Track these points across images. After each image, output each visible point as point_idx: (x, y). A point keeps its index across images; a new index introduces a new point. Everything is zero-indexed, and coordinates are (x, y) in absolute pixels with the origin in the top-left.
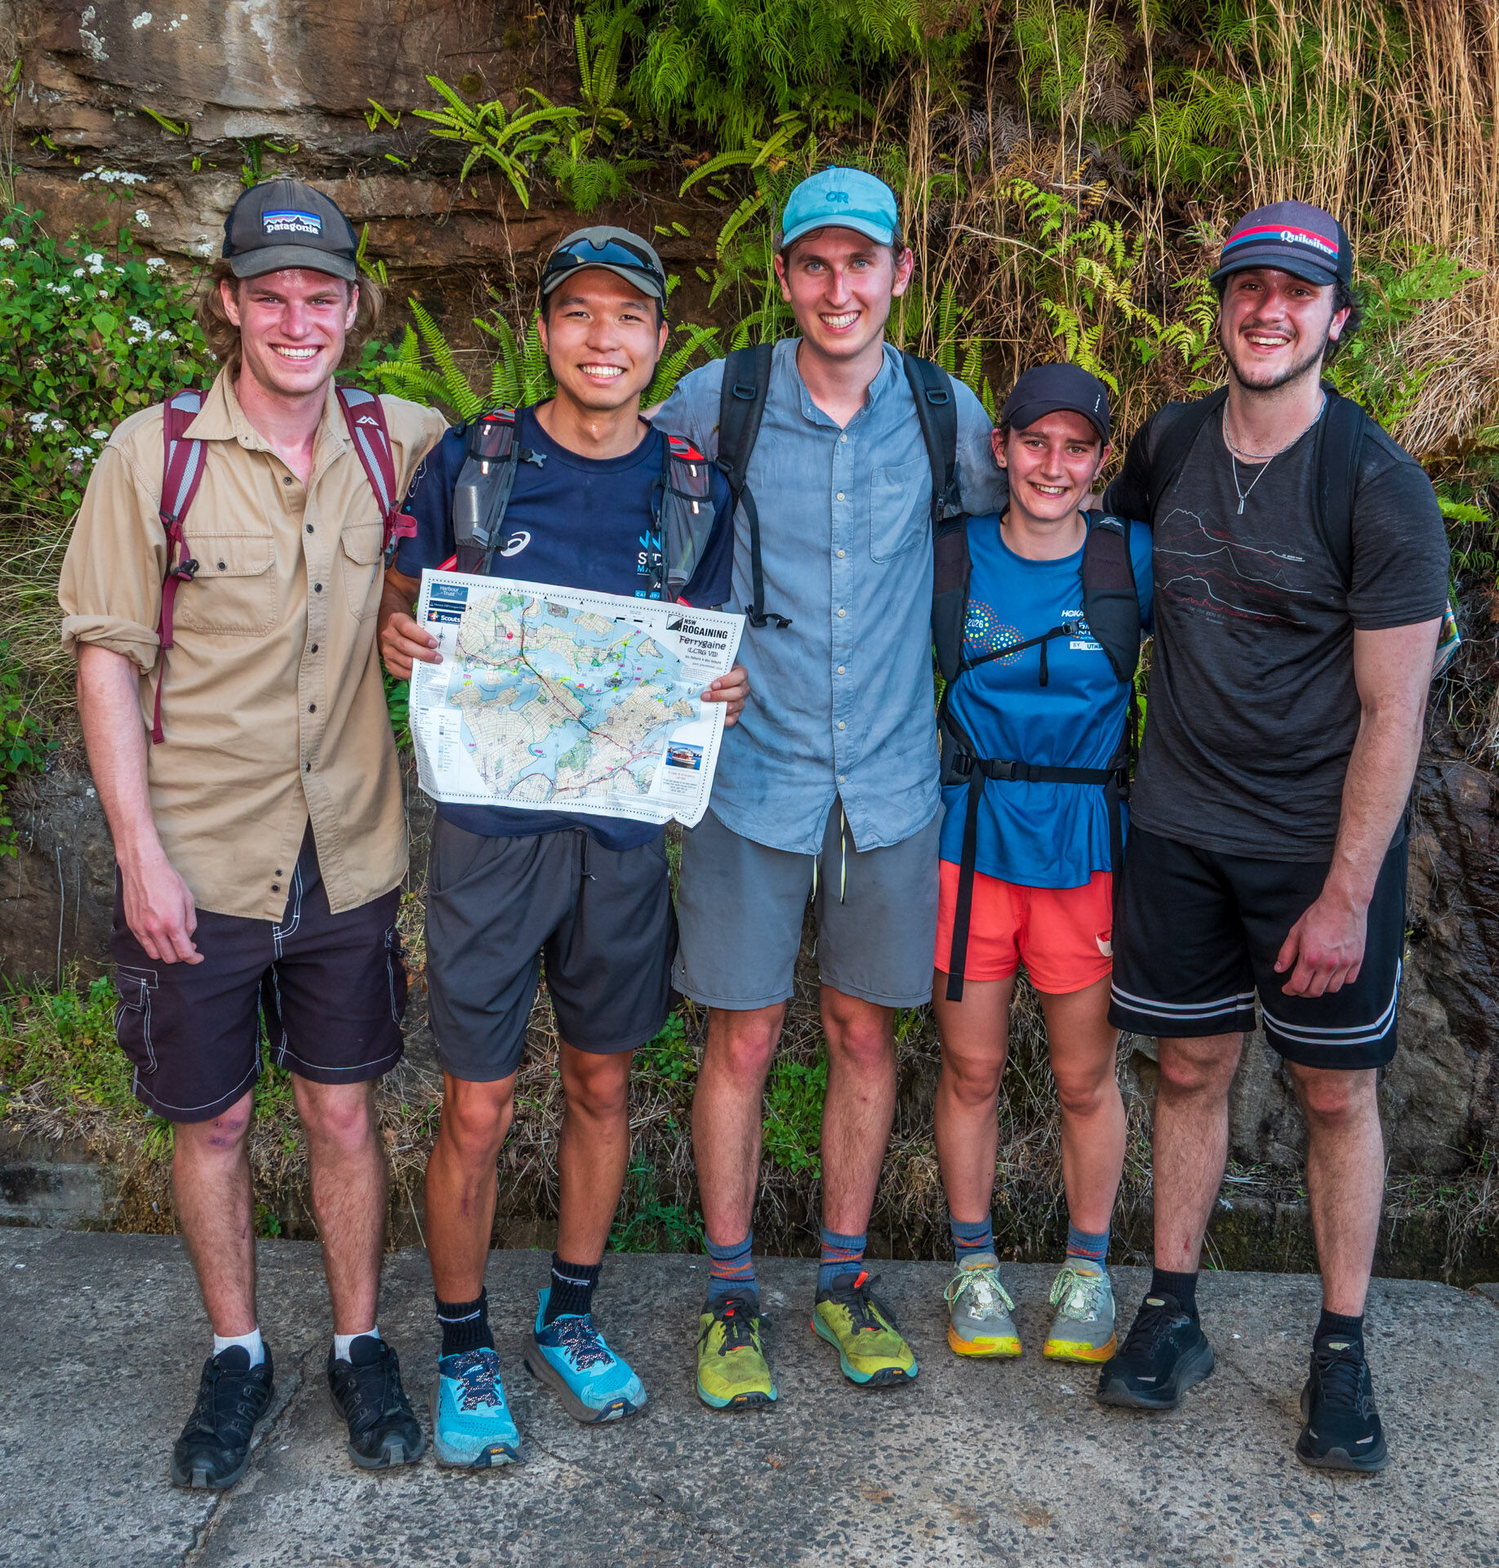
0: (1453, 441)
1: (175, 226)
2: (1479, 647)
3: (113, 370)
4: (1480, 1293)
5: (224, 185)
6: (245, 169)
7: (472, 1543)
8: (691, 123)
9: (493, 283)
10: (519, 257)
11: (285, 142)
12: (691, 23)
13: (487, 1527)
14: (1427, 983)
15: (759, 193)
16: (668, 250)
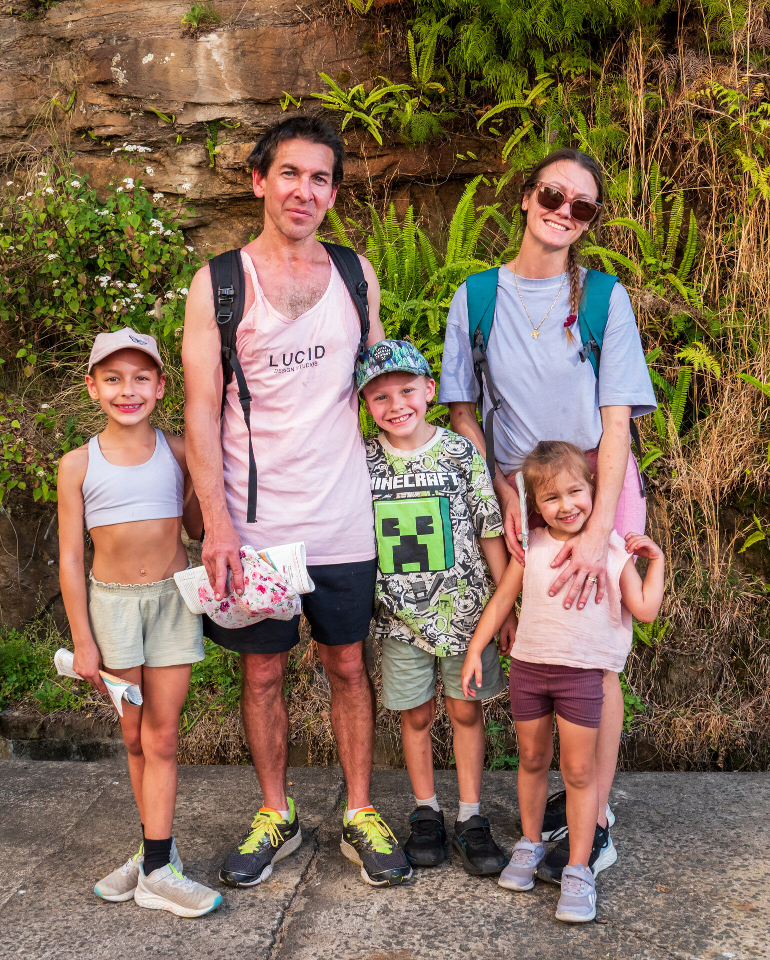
1: (165, 177)
3: (141, 252)
5: (196, 150)
6: (208, 140)
7: (467, 938)
8: (480, 89)
9: (357, 197)
10: (374, 178)
11: (232, 122)
12: (486, 17)
13: (475, 929)
15: (525, 124)
16: (465, 169)
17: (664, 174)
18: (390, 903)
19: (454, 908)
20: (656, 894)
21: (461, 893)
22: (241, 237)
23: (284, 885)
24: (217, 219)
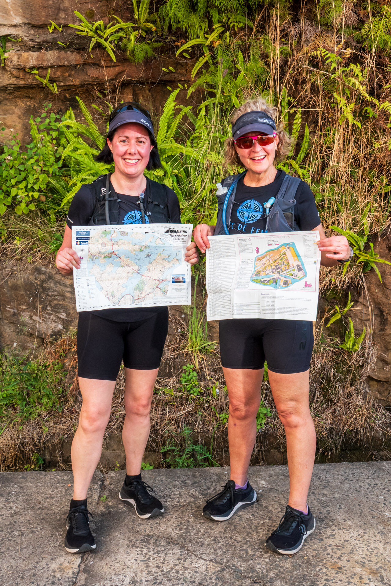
8: (178, 28)
9: (99, 91)
10: (110, 81)
11: (16, 37)
15: (206, 55)
16: (167, 77)
17: (289, 95)
18: (136, 576)
19: (174, 576)
21: (177, 565)
22: (23, 112)
23: (71, 566)
24: (7, 99)
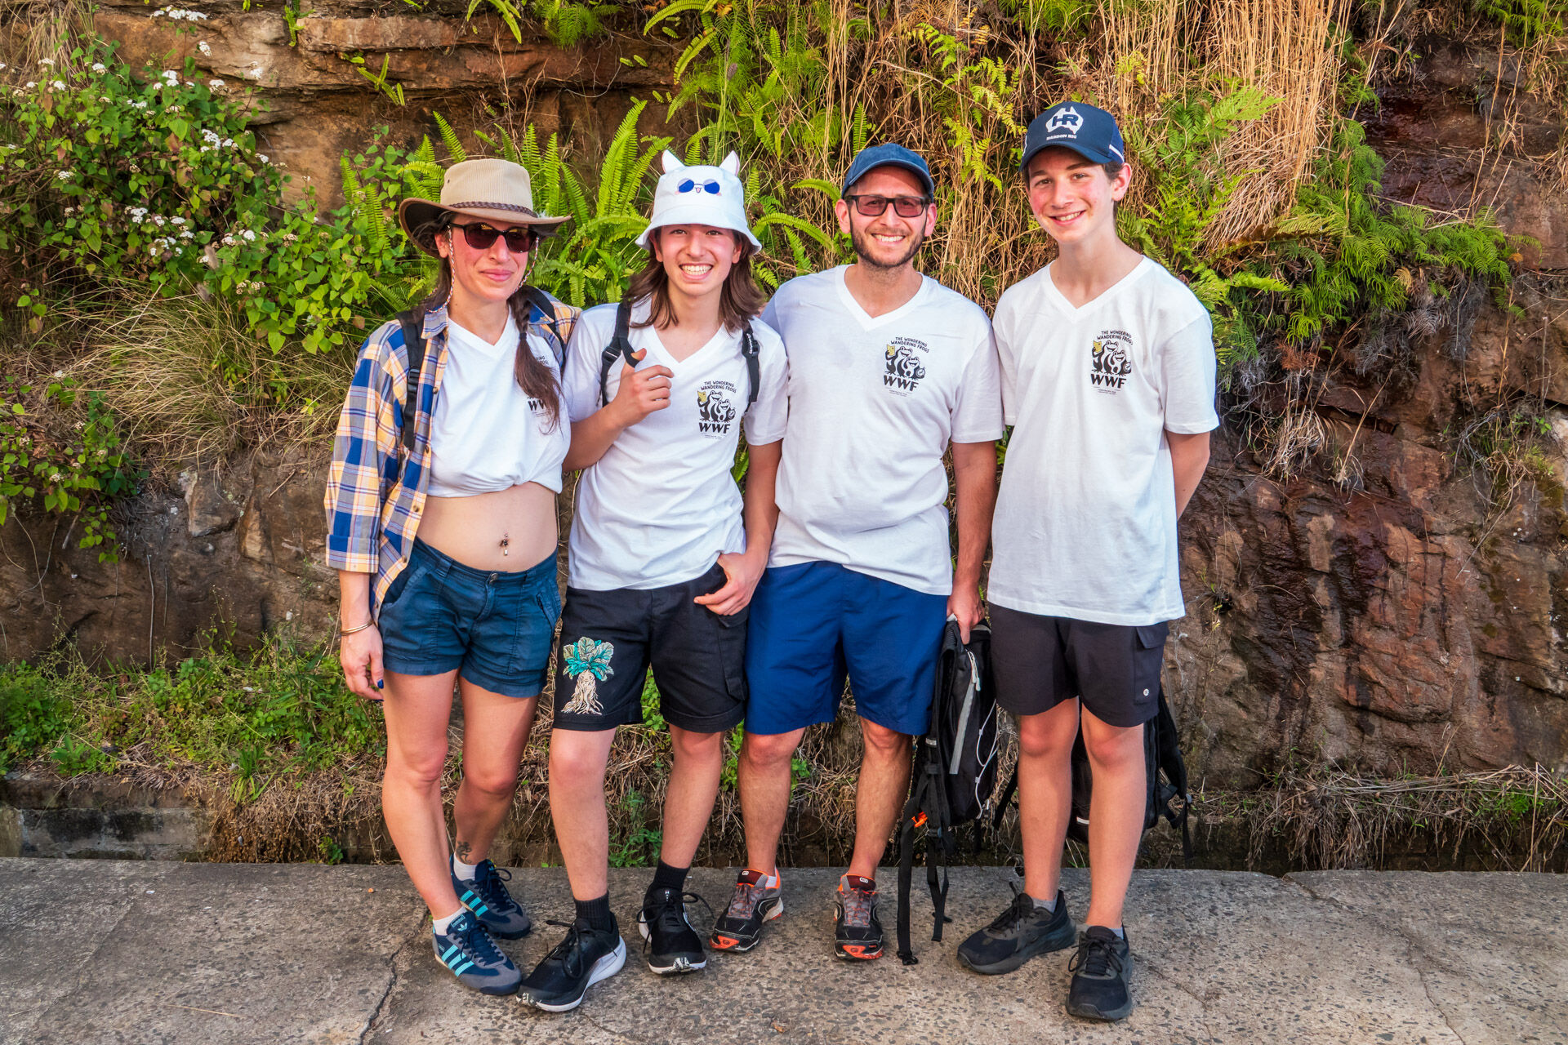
0: (1259, 230)
1: (229, 54)
2: (1272, 388)
3: (188, 173)
4: (1291, 880)
5: (270, 21)
6: (285, 8)
9: (490, 102)
14: (1232, 644)
15: (706, 31)
16: (631, 77)
17: (869, 120)
20: (773, 1034)
22: (334, 141)
23: (347, 1034)
